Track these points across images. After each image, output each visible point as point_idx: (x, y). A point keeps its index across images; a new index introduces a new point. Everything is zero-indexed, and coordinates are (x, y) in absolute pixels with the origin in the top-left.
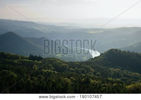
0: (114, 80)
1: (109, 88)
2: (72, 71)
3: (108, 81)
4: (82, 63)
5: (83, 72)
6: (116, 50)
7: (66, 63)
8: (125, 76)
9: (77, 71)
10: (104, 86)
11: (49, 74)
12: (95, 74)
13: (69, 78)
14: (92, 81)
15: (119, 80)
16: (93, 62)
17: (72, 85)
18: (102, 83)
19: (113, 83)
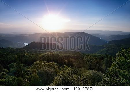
0: (35, 53)
1: (33, 57)
2: (18, 52)
3: (32, 54)
5: (22, 52)
7: (15, 49)
8: (39, 52)
9: (20, 52)
11: (8, 54)
12: (27, 52)
13: (16, 55)
14: (26, 55)
15: (36, 53)
16: (26, 47)
17: (18, 58)
18: (30, 55)
19: (34, 55)
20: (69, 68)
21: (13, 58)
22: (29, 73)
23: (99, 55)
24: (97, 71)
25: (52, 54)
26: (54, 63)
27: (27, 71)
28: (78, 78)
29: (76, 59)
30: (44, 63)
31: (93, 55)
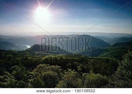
0: (37, 56)
1: (36, 60)
3: (35, 57)
4: (24, 51)
5: (24, 55)
6: (37, 45)
7: (17, 52)
8: (41, 54)
9: (22, 55)
10: (34, 59)
11: (10, 57)
12: (29, 55)
13: (19, 58)
14: (29, 58)
15: (39, 56)
16: (28, 50)
17: (20, 61)
19: (37, 57)
20: (73, 72)
21: (15, 61)
22: (32, 77)
23: (104, 59)
24: (102, 75)
25: (55, 57)
26: (57, 66)
27: (30, 74)
28: (83, 81)
29: (80, 62)
30: (48, 66)
31: (97, 59)
